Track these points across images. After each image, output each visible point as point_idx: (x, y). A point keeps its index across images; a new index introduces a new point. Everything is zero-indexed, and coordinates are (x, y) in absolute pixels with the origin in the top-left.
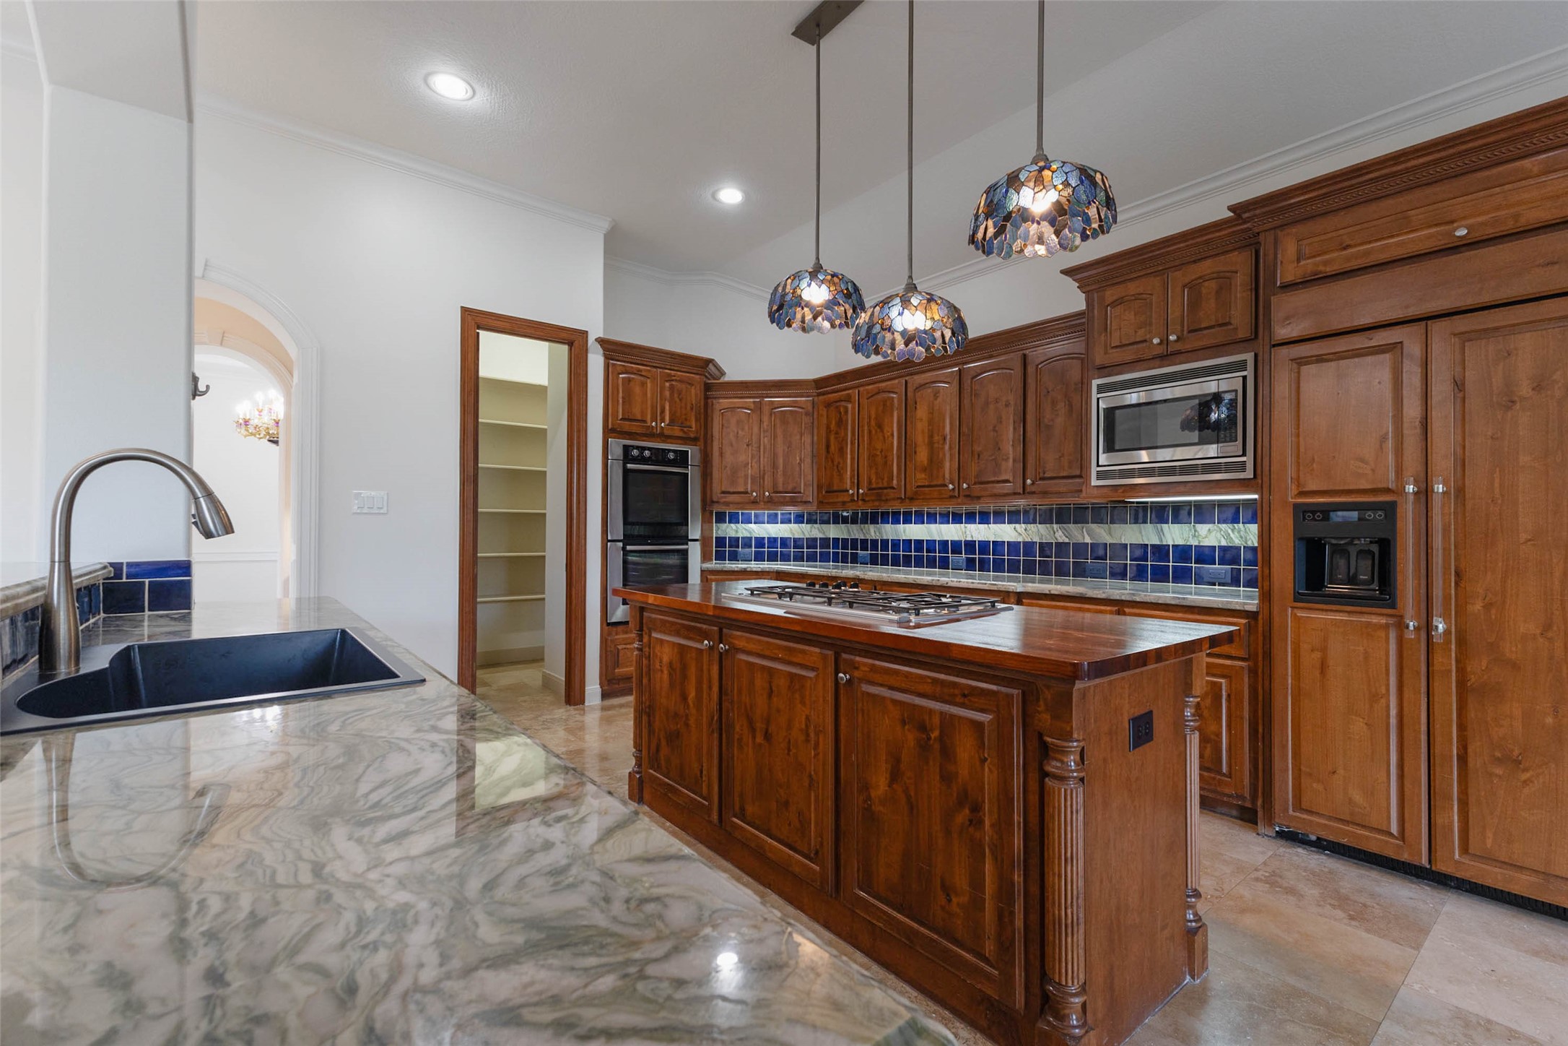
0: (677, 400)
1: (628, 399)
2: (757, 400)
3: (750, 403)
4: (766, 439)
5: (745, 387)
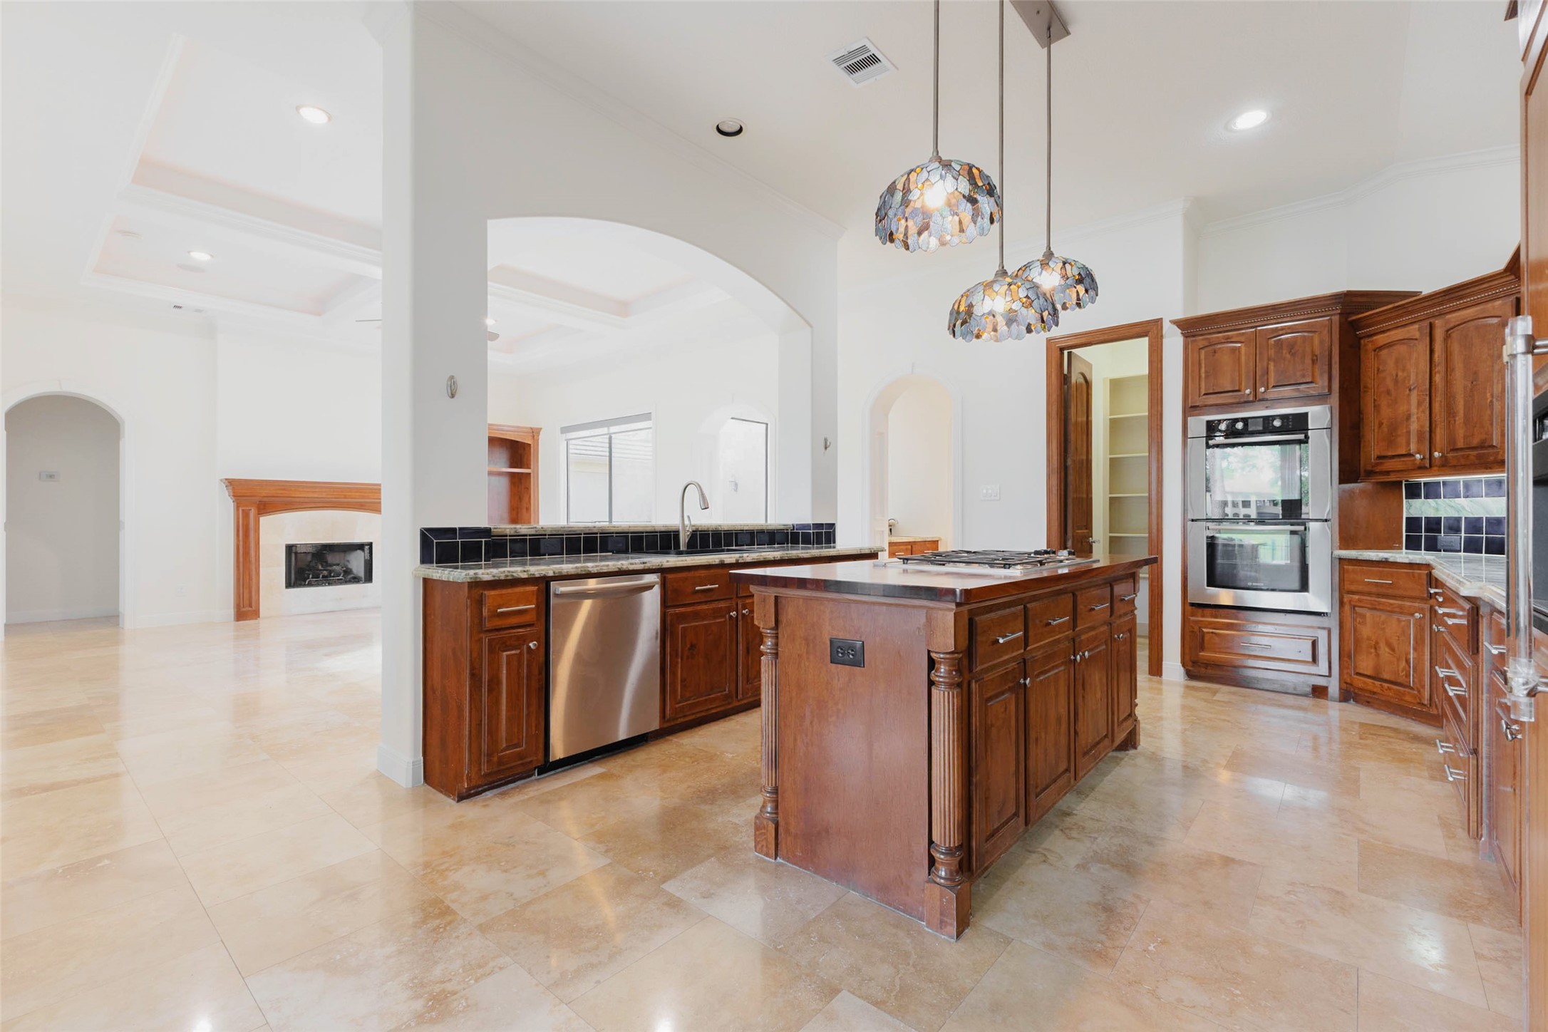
0: (1289, 356)
1: (1213, 372)
2: (1426, 323)
3: (1414, 331)
4: (1437, 375)
5: (1404, 310)
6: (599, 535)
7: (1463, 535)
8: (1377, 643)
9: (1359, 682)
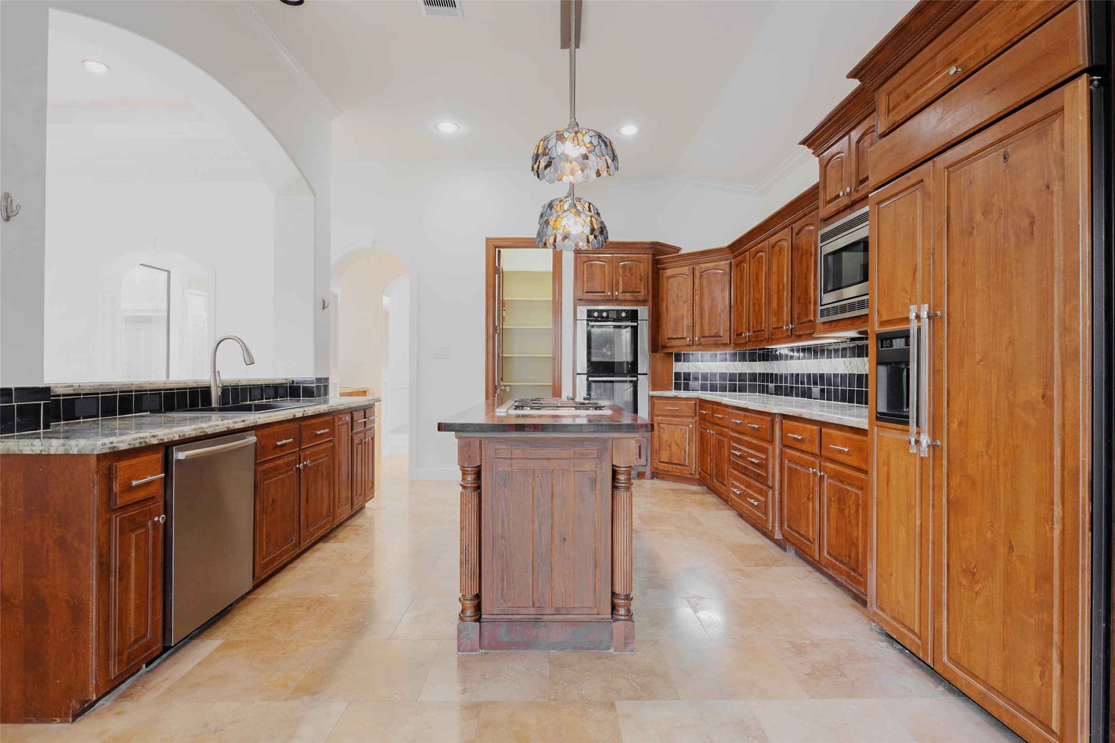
0: (629, 274)
1: (591, 278)
2: (691, 267)
3: (686, 270)
4: (697, 296)
5: (682, 258)
6: (134, 393)
7: (700, 382)
8: (670, 443)
9: (662, 466)
